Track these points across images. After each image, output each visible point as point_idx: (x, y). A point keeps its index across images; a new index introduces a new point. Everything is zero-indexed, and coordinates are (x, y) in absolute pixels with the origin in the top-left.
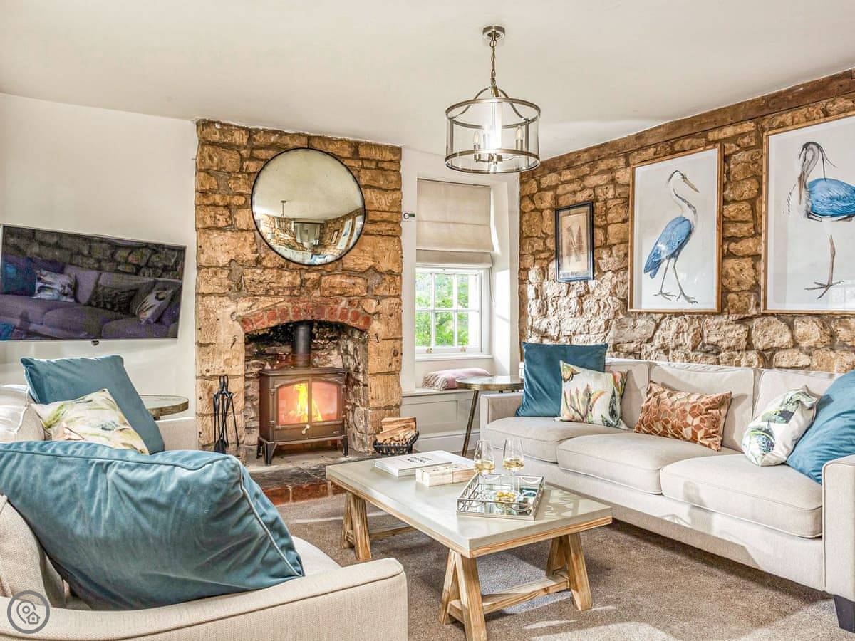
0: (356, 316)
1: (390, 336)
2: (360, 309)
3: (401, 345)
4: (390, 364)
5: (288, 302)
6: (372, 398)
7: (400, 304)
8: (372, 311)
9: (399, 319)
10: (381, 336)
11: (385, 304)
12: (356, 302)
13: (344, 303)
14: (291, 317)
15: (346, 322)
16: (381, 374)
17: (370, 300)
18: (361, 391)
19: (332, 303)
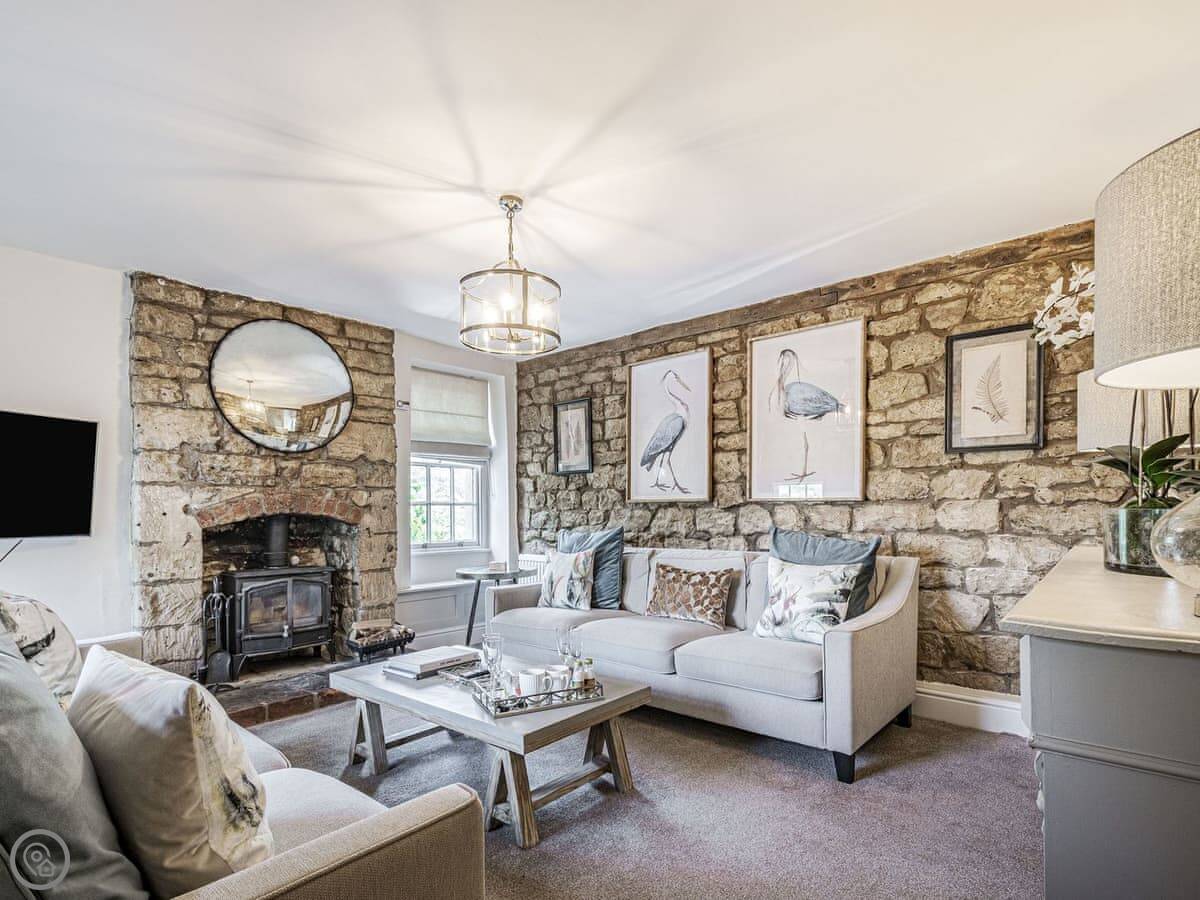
0: (344, 509)
1: (384, 530)
2: (348, 501)
3: (396, 540)
4: (384, 560)
5: (260, 492)
6: (364, 598)
7: (395, 496)
8: (363, 503)
9: (394, 512)
10: (374, 530)
11: (378, 497)
12: (344, 494)
13: (329, 494)
14: (264, 510)
15: (332, 515)
16: (373, 571)
17: (360, 492)
18: (350, 591)
19: (315, 495)
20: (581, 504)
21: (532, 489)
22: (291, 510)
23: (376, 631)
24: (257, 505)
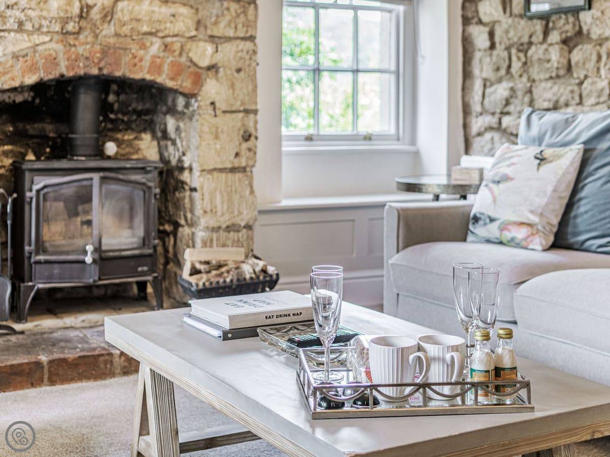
0: (177, 70)
1: (237, 106)
2: (183, 59)
3: (256, 122)
4: (237, 155)
5: (57, 42)
6: (205, 212)
7: (255, 52)
8: (205, 63)
9: (253, 78)
10: (221, 105)
11: (228, 53)
12: (177, 46)
13: (155, 46)
14: (64, 69)
15: (160, 80)
16: (221, 170)
17: (201, 44)
18: (187, 200)
19: (134, 48)
20: (569, 68)
21: (487, 44)
22: (100, 69)
23: (219, 266)
24: (53, 61)
